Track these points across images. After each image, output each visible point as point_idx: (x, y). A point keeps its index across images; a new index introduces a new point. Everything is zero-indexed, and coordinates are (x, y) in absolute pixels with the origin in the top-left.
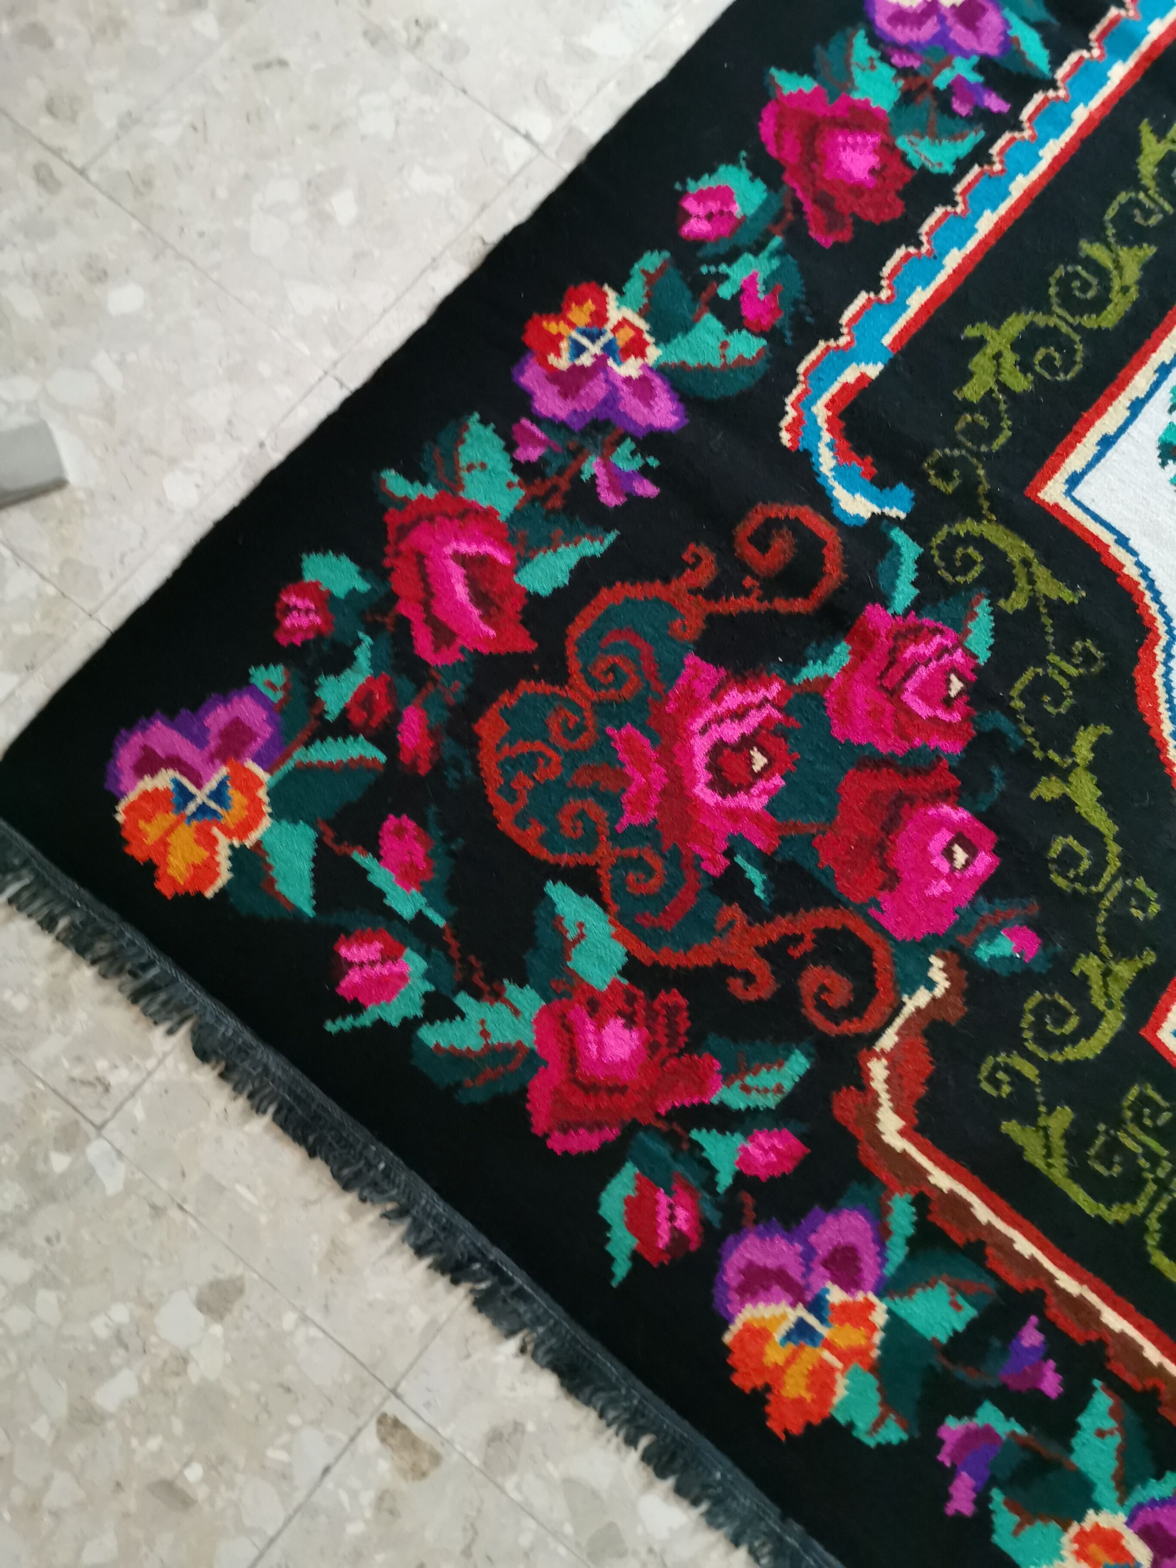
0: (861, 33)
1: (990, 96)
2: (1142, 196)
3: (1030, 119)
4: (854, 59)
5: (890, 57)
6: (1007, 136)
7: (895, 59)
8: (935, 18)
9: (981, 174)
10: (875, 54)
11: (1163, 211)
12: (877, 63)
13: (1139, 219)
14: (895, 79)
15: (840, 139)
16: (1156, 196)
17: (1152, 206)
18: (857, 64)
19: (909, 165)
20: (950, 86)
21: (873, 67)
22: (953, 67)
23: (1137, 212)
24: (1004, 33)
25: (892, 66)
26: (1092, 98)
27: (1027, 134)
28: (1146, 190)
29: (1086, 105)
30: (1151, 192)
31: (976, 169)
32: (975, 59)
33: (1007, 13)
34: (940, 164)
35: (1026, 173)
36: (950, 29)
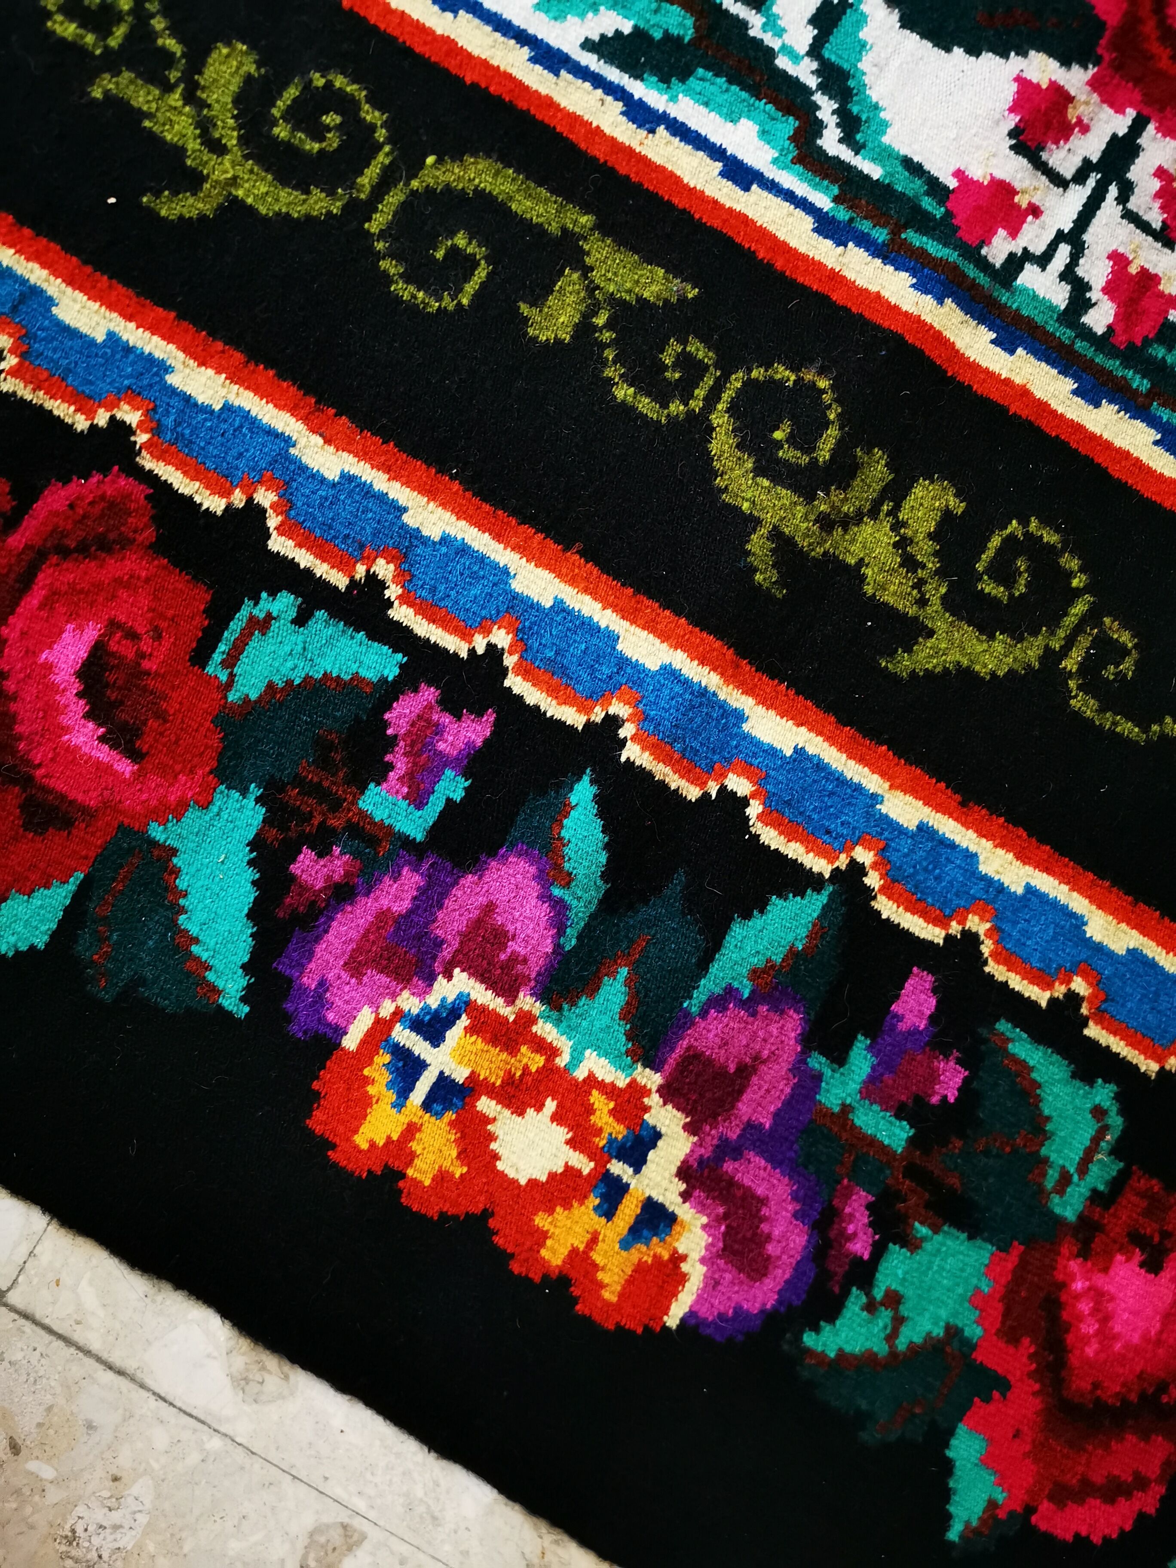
0: (809, 1339)
1: (900, 1018)
2: (1070, 664)
3: (941, 921)
4: (881, 1348)
5: (857, 1261)
6: (996, 970)
7: (861, 1247)
8: (729, 1166)
9: (1102, 1017)
10: (856, 1300)
11: (1092, 617)
12: (879, 1294)
13: (1127, 666)
14: (912, 1244)
15: (1090, 1351)
16: (1061, 633)
17: (1084, 642)
18: (891, 1338)
19: (1118, 1184)
20: (900, 1113)
21: (893, 1299)
22: (846, 1109)
23: (1110, 672)
24: (749, 1005)
25: (879, 1252)
26: (858, 788)
27: (976, 924)
28: (1051, 658)
29: (875, 798)
30: (1056, 645)
31: (1093, 1031)
32: (817, 1062)
33: (694, 1004)
34: (1098, 1112)
35: (1078, 922)
36: (751, 1126)
